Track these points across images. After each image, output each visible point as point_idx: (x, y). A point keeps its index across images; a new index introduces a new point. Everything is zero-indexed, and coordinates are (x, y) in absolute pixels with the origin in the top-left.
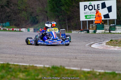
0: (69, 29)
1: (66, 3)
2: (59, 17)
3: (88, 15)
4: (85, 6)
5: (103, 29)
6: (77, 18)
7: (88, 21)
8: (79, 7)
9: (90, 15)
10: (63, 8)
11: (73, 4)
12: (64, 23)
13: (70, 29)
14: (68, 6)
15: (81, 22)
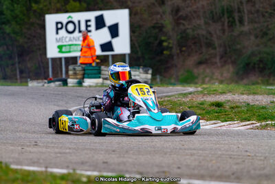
0: (21, 78)
1: (15, 17)
4: (57, 23)
5: (100, 77)
6: (41, 52)
8: (43, 27)
9: (70, 45)
10: (8, 29)
11: (31, 20)
12: (10, 62)
14: (19, 24)
15: (50, 60)
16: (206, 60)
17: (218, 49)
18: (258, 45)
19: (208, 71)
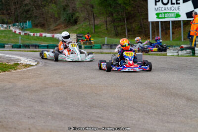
2: (112, 15)
3: (161, 13)
6: (143, 17)
9: (165, 13)
13: (129, 34)
15: (150, 23)
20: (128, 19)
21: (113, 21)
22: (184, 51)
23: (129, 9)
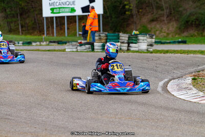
2: (5, 10)
3: (56, 8)
6: (37, 13)
7: (56, 17)
9: (60, 8)
12: (14, 19)
13: (23, 30)
15: (45, 19)
16: (157, 18)
17: (165, 11)
18: (195, 8)
19: (158, 26)
20: (21, 15)
21: (6, 17)
22: (83, 46)
23: (23, 4)
